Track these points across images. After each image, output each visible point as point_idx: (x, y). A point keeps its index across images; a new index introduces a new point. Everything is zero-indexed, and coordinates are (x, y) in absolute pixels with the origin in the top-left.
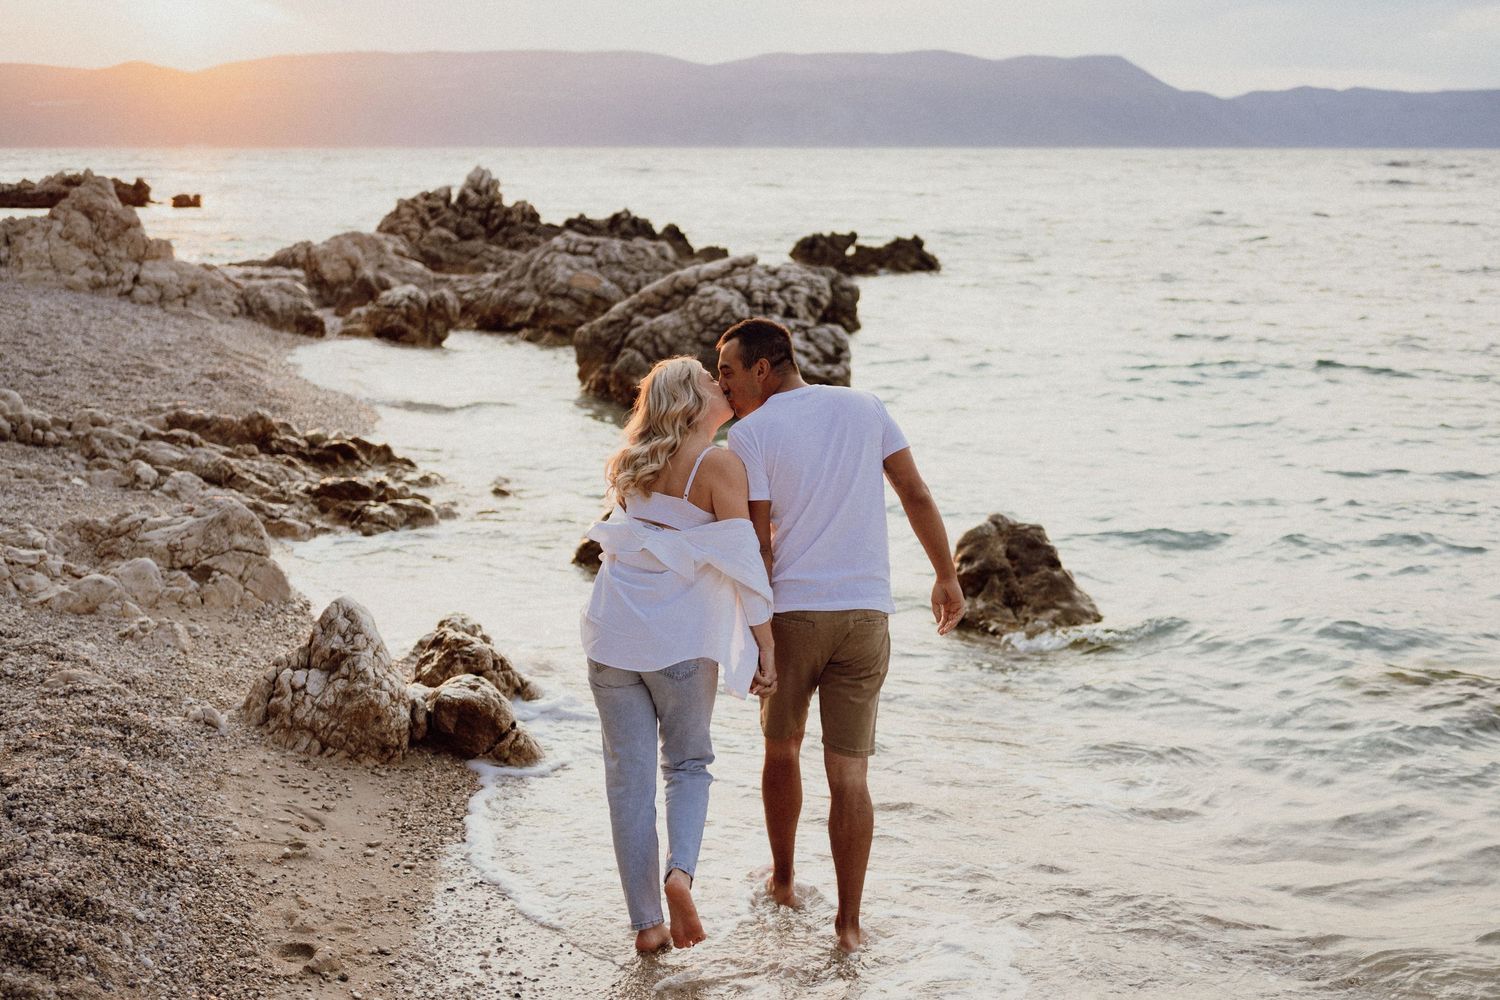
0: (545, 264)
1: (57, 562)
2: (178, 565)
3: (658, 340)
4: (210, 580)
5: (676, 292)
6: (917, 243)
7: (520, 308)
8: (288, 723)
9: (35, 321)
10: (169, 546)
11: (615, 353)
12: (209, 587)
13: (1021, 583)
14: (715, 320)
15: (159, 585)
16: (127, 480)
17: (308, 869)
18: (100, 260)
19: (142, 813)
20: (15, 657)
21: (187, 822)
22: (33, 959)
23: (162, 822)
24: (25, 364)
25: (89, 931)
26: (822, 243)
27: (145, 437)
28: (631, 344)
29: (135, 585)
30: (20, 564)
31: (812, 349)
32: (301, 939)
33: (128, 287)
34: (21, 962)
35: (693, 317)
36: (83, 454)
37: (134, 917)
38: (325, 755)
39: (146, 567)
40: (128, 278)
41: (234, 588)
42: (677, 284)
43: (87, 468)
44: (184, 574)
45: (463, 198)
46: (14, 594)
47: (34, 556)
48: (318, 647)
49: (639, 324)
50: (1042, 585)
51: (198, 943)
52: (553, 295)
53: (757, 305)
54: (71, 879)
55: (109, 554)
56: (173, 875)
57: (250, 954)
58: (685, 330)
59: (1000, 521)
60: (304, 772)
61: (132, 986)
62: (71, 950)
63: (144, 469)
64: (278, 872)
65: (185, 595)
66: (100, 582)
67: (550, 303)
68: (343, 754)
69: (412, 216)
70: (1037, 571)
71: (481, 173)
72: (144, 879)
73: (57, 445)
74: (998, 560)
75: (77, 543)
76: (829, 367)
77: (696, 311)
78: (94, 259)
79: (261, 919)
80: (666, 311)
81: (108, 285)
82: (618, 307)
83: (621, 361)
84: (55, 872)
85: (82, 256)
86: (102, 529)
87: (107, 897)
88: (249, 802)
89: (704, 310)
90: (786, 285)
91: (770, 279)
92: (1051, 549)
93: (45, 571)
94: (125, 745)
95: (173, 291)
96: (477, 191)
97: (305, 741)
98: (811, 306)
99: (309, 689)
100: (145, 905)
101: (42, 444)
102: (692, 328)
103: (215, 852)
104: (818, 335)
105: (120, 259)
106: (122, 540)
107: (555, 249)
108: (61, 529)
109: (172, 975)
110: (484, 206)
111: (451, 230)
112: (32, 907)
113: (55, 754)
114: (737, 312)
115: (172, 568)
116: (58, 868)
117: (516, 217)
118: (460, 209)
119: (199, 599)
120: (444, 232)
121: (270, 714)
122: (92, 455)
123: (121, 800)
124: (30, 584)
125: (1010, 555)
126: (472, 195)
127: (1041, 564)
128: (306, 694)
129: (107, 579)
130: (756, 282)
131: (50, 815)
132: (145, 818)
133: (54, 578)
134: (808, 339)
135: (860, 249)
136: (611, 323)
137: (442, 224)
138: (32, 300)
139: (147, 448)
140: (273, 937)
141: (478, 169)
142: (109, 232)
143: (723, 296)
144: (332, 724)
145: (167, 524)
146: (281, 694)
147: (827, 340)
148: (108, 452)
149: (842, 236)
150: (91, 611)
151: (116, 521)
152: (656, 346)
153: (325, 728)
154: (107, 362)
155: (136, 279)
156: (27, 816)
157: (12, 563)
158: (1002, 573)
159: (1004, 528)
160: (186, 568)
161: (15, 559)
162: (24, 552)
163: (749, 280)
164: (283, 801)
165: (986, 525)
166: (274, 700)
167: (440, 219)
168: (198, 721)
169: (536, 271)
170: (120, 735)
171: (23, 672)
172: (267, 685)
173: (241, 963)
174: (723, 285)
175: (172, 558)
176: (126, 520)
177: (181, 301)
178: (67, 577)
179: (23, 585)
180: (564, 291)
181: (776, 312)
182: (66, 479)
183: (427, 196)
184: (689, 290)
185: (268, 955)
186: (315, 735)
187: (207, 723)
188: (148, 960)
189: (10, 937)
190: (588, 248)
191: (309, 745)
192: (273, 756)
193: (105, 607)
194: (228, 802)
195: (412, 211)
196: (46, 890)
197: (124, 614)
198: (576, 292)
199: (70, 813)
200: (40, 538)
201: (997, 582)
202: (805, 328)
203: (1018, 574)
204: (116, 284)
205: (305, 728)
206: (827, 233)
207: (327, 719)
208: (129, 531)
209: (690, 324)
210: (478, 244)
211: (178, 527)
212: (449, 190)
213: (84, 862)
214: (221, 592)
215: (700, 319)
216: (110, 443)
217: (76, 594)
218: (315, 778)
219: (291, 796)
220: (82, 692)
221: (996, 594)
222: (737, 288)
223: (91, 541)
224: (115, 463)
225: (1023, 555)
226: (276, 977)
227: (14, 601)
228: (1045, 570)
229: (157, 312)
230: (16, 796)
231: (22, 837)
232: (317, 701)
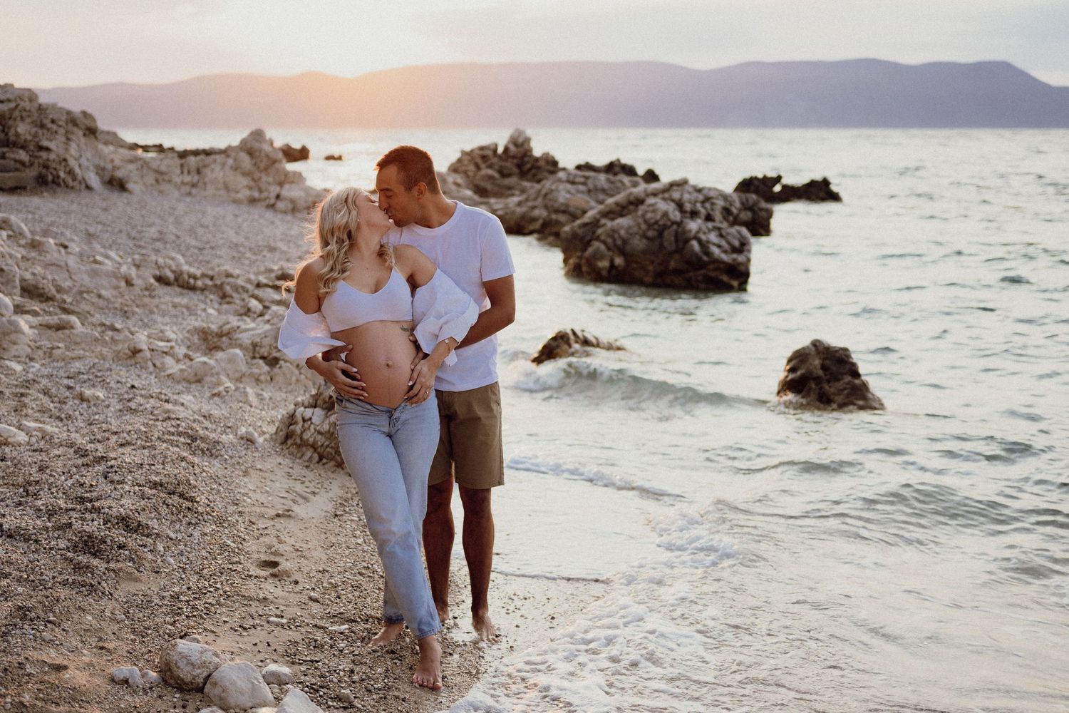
0: (552, 190)
1: (181, 351)
2: (257, 355)
3: (616, 236)
4: (278, 366)
5: (631, 203)
6: (826, 183)
7: (534, 220)
8: (298, 441)
9: (208, 220)
10: (252, 343)
11: (588, 244)
12: (276, 370)
13: (830, 387)
14: (656, 222)
15: (244, 368)
16: (242, 311)
17: (290, 525)
18: (256, 184)
19: (188, 481)
20: (139, 400)
21: (219, 491)
22: (97, 551)
23: (202, 489)
24: (193, 243)
25: (136, 539)
26: (756, 182)
27: (259, 285)
28: (598, 239)
29: (228, 366)
30: (157, 351)
31: (723, 243)
32: (273, 559)
33: (272, 201)
34: (90, 553)
35: (641, 221)
36: (218, 295)
37: (168, 536)
38: (321, 463)
39: (236, 355)
40: (273, 195)
41: (292, 373)
42: (632, 198)
43: (220, 304)
44: (261, 362)
45: (506, 150)
46: (151, 368)
47: (167, 347)
48: (321, 394)
49: (604, 225)
50: (845, 389)
51: (205, 554)
52: (557, 211)
53: (686, 212)
54: (131, 510)
55: (215, 348)
56: (200, 517)
57: (237, 563)
58: (635, 229)
59: (818, 344)
60: (304, 472)
61: (157, 572)
62: (120, 547)
63: (254, 304)
64: (269, 523)
65: (260, 375)
66: (205, 363)
67: (554, 217)
68: (333, 463)
69: (470, 161)
70: (842, 379)
71: (520, 133)
72: (181, 517)
73: (203, 290)
74: (815, 371)
75: (196, 341)
76: (735, 256)
77: (643, 216)
78: (252, 183)
79: (251, 546)
80: (622, 215)
81: (259, 200)
82: (590, 214)
83: (590, 250)
84: (122, 506)
85: (244, 181)
86: (213, 332)
87: (154, 524)
88: (263, 485)
89: (649, 216)
90: (707, 199)
91: (696, 195)
92: (854, 365)
93: (173, 356)
94: (191, 448)
95: (302, 204)
96: (516, 145)
97: (309, 453)
98: (724, 213)
99: (313, 421)
100: (176, 532)
101: (193, 289)
102: (640, 228)
103: (232, 509)
104: (728, 234)
105: (269, 183)
106: (224, 339)
107: (560, 180)
108: (188, 332)
109: (184, 570)
110: (519, 155)
111: (495, 170)
112: (104, 524)
113: (144, 448)
114: (672, 217)
115: (254, 358)
116: (128, 505)
117: (542, 163)
118: (504, 156)
119: (269, 378)
120: (490, 172)
121: (288, 436)
122: (224, 296)
123: (176, 472)
124: (162, 363)
125: (823, 367)
126: (512, 148)
127: (845, 374)
128: (311, 423)
129: (212, 362)
130: (686, 197)
131: (130, 478)
132: (190, 485)
133: (178, 361)
134: (721, 236)
135: (784, 187)
136: (585, 225)
137: (490, 167)
138: (209, 209)
139: (259, 292)
140: (256, 556)
141: (517, 130)
142: (262, 165)
143: (662, 206)
144: (327, 443)
145: (253, 329)
146: (296, 423)
147: (734, 237)
148: (235, 295)
149: (772, 178)
150: (199, 381)
151: (221, 327)
152: (614, 240)
153: (322, 446)
154: (247, 244)
155: (278, 197)
156: (116, 478)
157: (153, 350)
158: (818, 380)
159: (821, 349)
160: (263, 358)
161: (155, 347)
162: (161, 344)
163: (682, 195)
164: (286, 486)
165: (808, 347)
166: (292, 427)
167: (489, 163)
168: (242, 438)
169: (546, 195)
170: (189, 441)
171: (141, 408)
172: (289, 418)
173: (230, 566)
174: (664, 199)
175: (254, 350)
176: (228, 326)
177: (306, 211)
178: (187, 360)
179: (158, 364)
180: (563, 208)
181: (700, 217)
182: (205, 310)
183: (482, 148)
184: (639, 202)
185: (249, 565)
186: (315, 450)
187: (248, 440)
188: (171, 560)
189: (86, 538)
190: (582, 180)
191: (311, 457)
192: (287, 461)
193: (208, 379)
194: (249, 483)
195: (469, 158)
196: (114, 515)
197: (219, 384)
198: (572, 209)
199: (143, 477)
200: (173, 336)
201: (813, 386)
202: (719, 229)
203: (829, 382)
204: (265, 199)
205: (309, 445)
206: (760, 176)
207: (323, 440)
208: (228, 333)
209: (639, 225)
210: (513, 180)
211: (259, 331)
212: (496, 145)
213: (143, 503)
214: (284, 374)
215: (646, 221)
216: (236, 288)
217: (189, 370)
218: (310, 475)
219: (291, 483)
220: (173, 419)
221: (812, 395)
222: (673, 201)
223: (205, 340)
224: (238, 301)
225: (834, 368)
226: (250, 576)
227: (151, 373)
228: (848, 378)
229: (289, 217)
230: (112, 467)
231: (109, 488)
232: (318, 428)
